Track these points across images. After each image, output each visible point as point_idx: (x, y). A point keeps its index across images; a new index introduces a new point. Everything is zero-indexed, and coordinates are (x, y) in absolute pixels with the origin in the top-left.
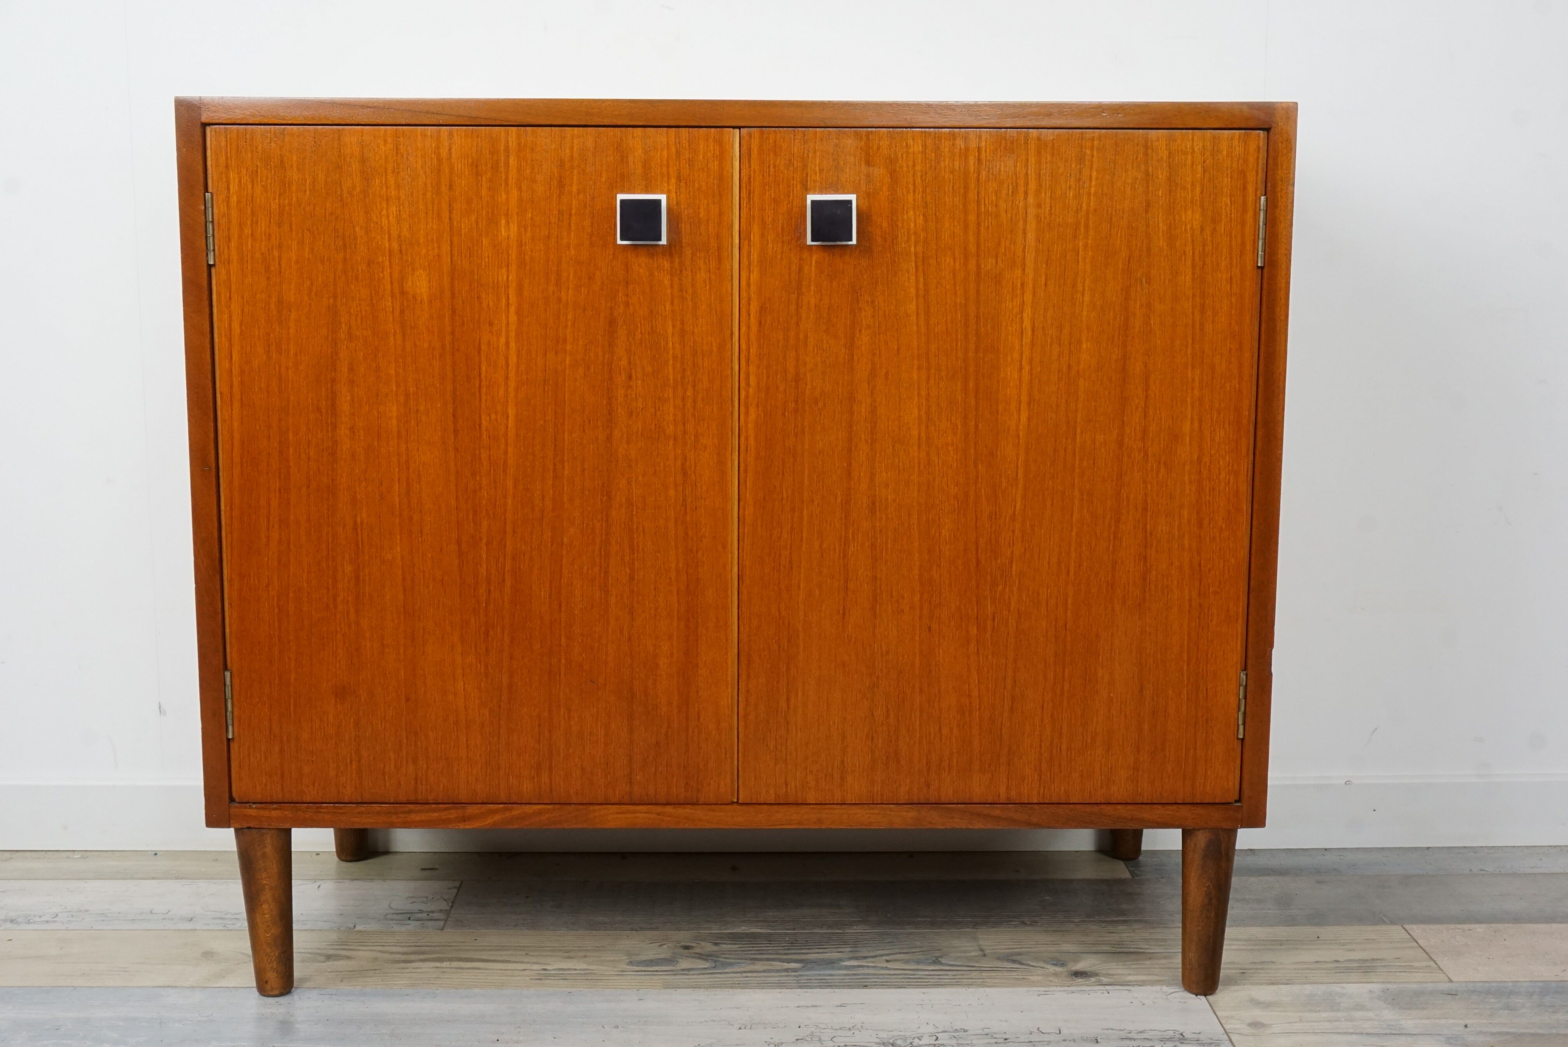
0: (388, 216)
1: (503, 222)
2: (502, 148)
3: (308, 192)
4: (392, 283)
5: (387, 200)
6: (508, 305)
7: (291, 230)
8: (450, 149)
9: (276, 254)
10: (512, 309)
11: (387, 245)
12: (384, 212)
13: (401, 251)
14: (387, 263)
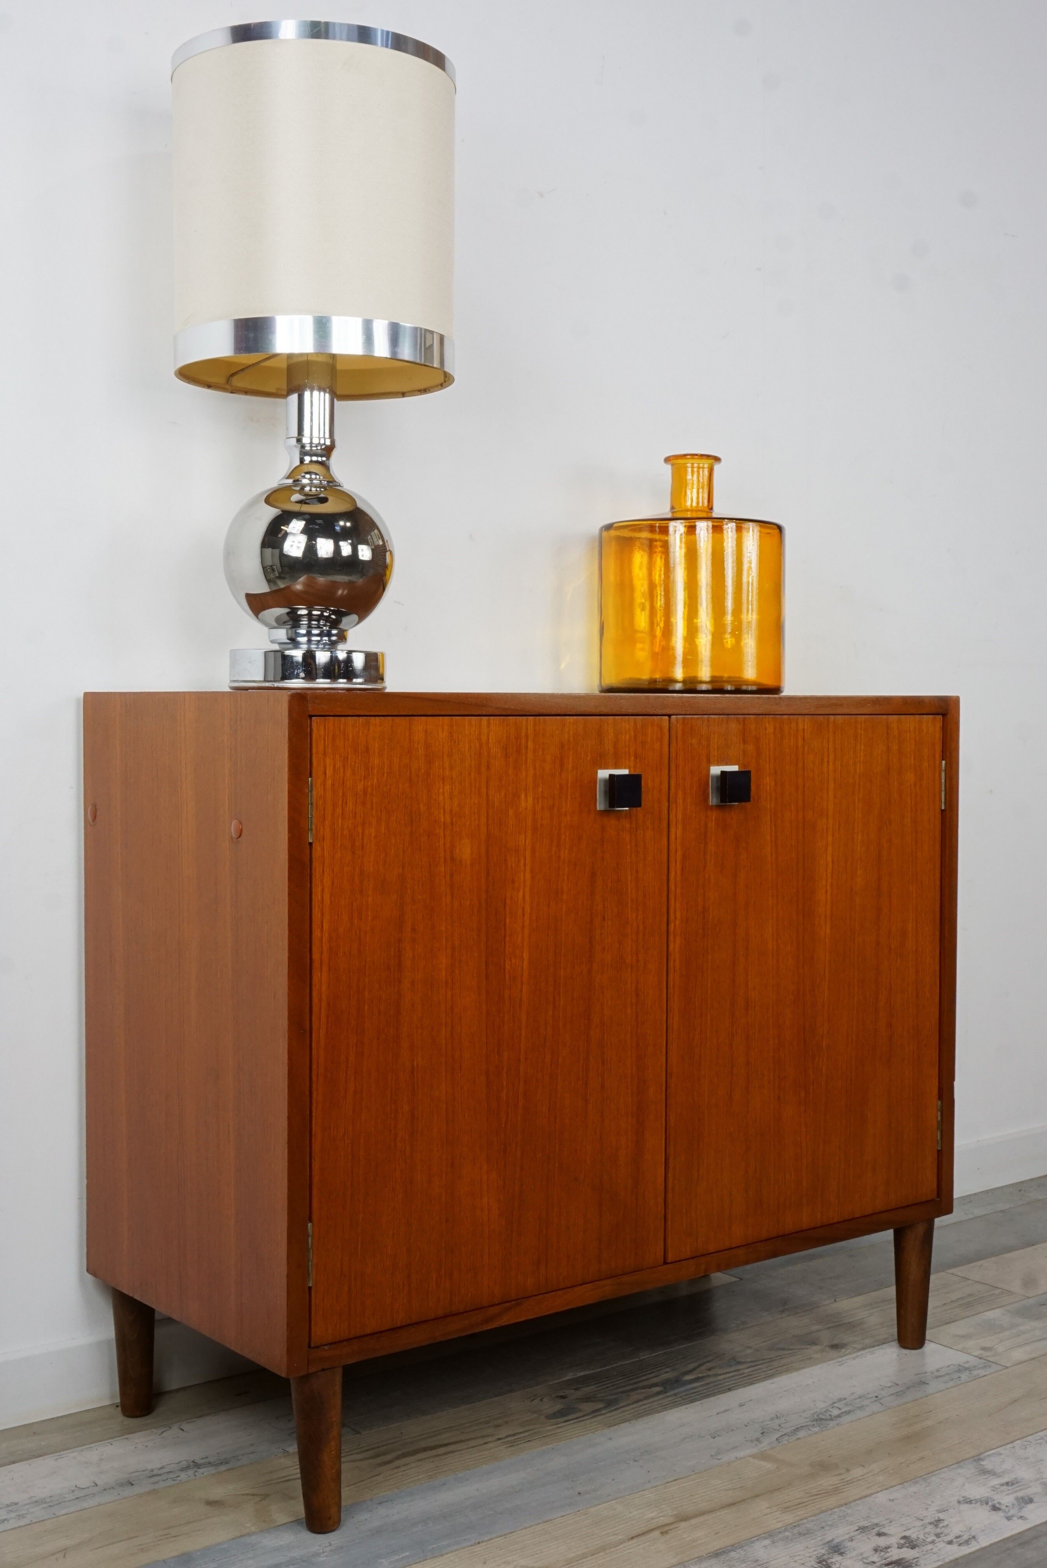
0: (443, 793)
1: (523, 795)
2: (523, 734)
3: (385, 775)
4: (445, 851)
5: (443, 779)
6: (525, 865)
7: (372, 808)
8: (488, 736)
9: (360, 830)
10: (528, 868)
11: (442, 819)
12: (441, 790)
13: (452, 824)
14: (442, 834)
